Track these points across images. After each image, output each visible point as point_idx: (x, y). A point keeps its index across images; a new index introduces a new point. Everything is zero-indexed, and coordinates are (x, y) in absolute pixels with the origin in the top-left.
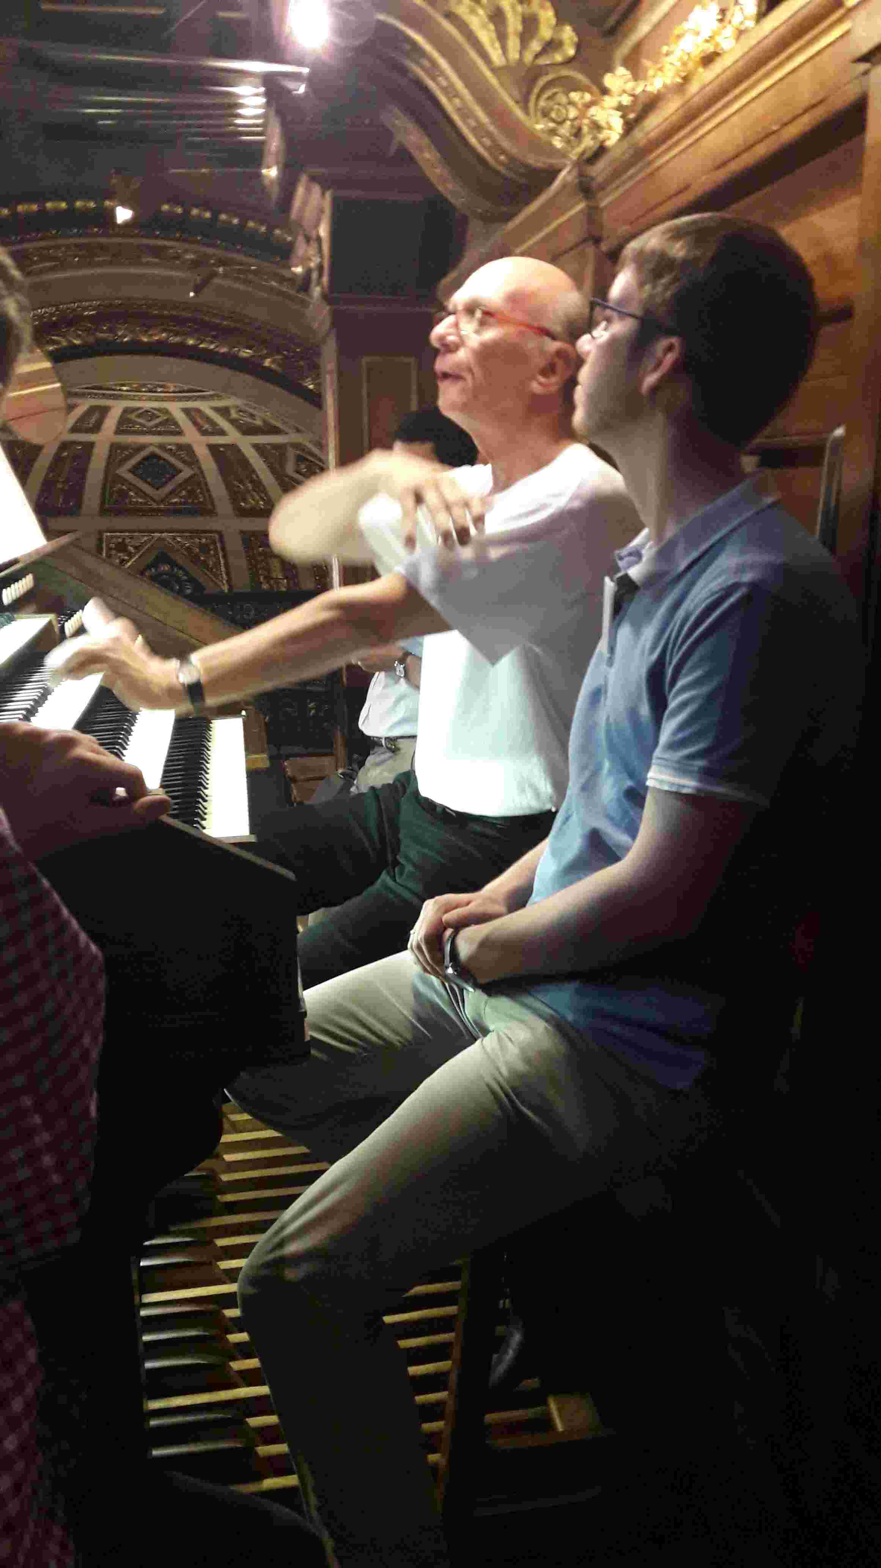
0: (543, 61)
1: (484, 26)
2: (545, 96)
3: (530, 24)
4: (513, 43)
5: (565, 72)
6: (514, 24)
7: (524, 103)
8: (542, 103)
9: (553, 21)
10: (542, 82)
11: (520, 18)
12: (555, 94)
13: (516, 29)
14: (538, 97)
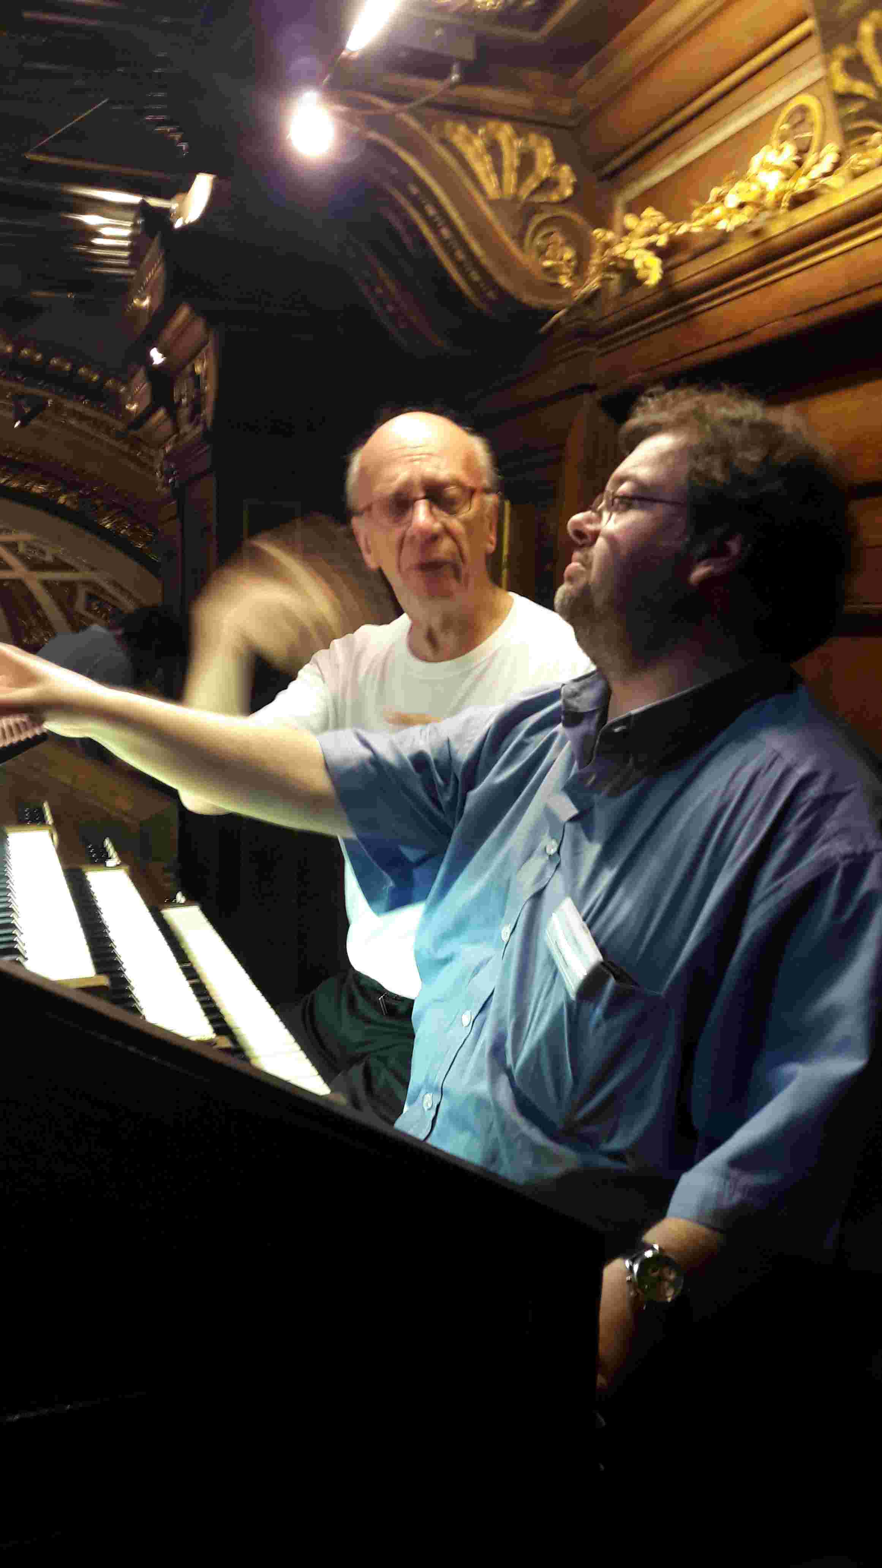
0: (538, 199)
1: (480, 157)
2: (541, 235)
3: (527, 162)
4: (510, 178)
5: (562, 212)
6: (510, 160)
7: (520, 238)
8: (538, 242)
9: (550, 160)
10: (538, 219)
11: (515, 154)
12: (552, 233)
13: (512, 165)
14: (535, 233)
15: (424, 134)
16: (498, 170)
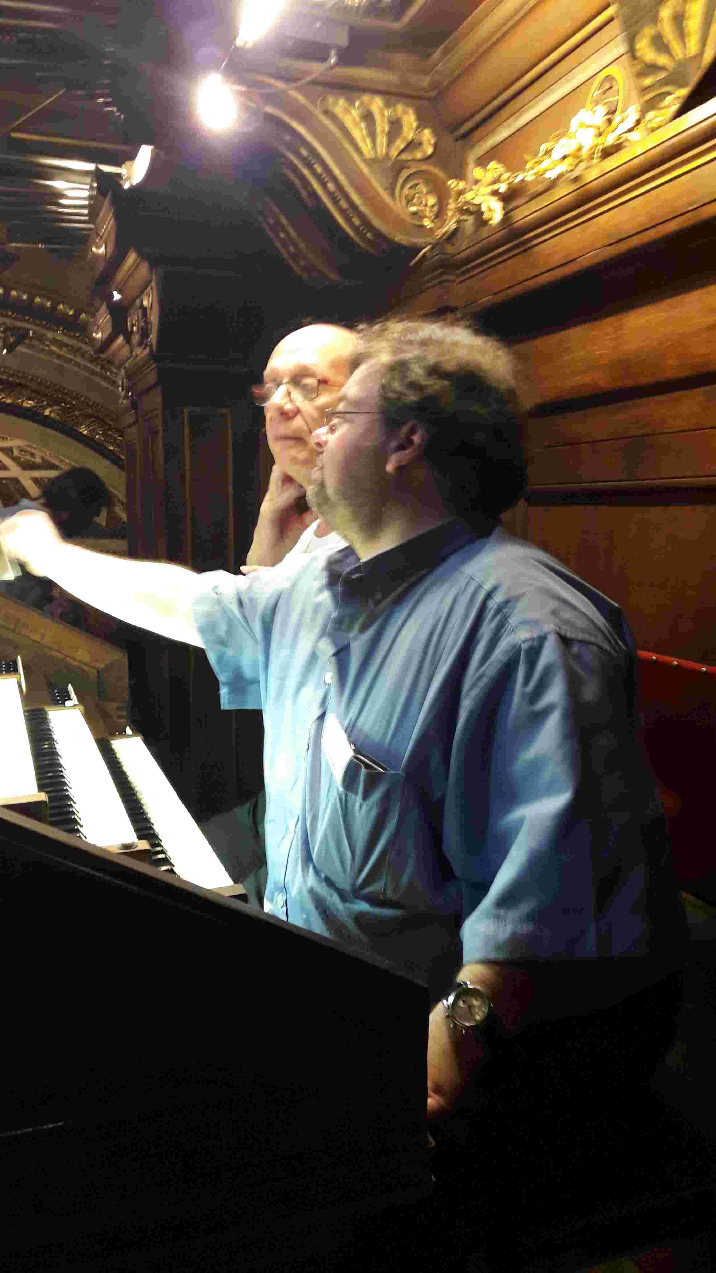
0: (404, 157)
1: (357, 125)
2: (409, 185)
3: (395, 127)
4: (382, 140)
5: (424, 167)
6: (382, 126)
7: (391, 190)
8: (406, 191)
9: (415, 125)
10: (405, 174)
11: (386, 121)
12: (417, 185)
13: (383, 131)
14: (403, 187)
15: (311, 107)
16: (372, 134)
